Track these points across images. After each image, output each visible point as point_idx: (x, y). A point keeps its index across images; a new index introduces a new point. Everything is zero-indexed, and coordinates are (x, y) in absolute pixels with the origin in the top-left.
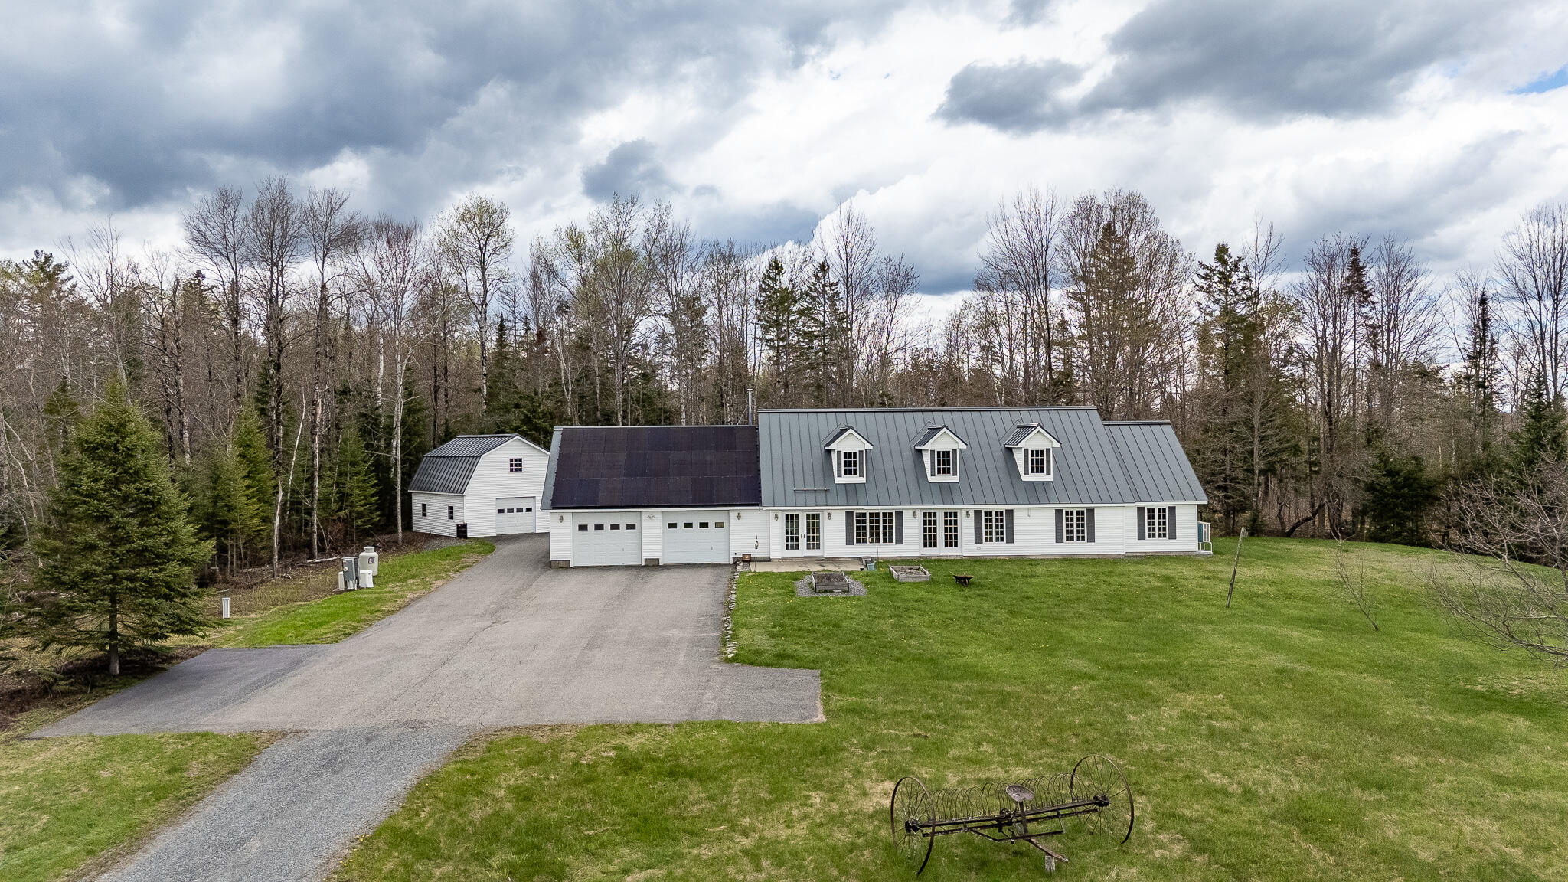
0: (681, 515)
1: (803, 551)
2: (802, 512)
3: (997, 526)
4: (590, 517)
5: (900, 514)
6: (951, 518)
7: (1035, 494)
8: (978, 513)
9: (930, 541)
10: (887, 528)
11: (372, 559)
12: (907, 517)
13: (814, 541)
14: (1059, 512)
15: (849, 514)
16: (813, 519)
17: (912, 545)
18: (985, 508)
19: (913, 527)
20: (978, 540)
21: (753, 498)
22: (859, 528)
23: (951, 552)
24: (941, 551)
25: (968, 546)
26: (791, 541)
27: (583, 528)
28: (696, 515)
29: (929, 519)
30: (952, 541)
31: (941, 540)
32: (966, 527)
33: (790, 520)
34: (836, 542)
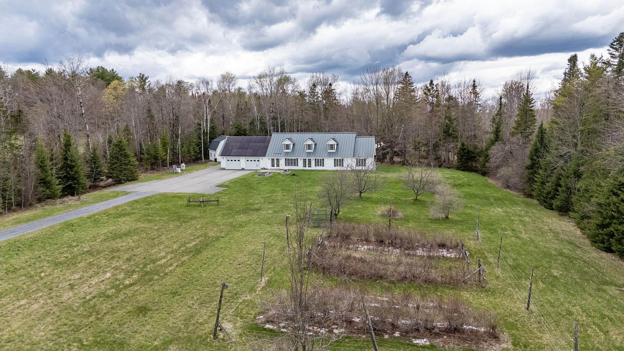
0: (250, 158)
1: (275, 167)
2: (275, 158)
3: (320, 162)
4: (230, 158)
5: (297, 159)
6: (310, 161)
7: (330, 155)
8: (316, 159)
9: (305, 166)
11: (183, 166)
12: (299, 160)
13: (278, 166)
14: (335, 160)
15: (286, 159)
16: (278, 160)
17: (300, 166)
18: (317, 158)
19: (301, 162)
20: (316, 166)
22: (288, 162)
23: (310, 168)
24: (307, 168)
25: (313, 167)
26: (273, 166)
27: (228, 160)
28: (253, 158)
29: (304, 161)
30: (310, 166)
31: (307, 165)
32: (313, 162)
33: (273, 160)
34: (282, 165)
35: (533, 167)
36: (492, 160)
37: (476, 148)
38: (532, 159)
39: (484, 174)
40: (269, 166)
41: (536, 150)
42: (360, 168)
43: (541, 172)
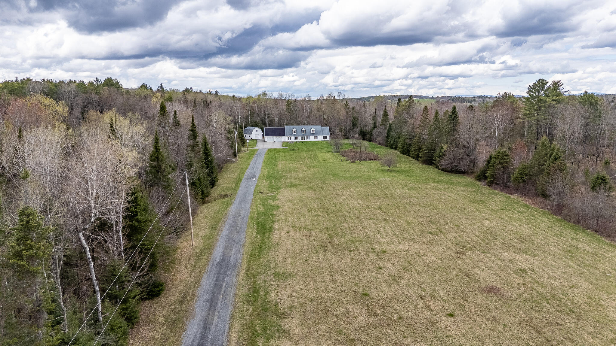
0: (277, 137)
1: (290, 140)
2: (289, 136)
3: (309, 138)
6: (304, 137)
7: (313, 135)
9: (302, 139)
10: (298, 138)
13: (291, 140)
14: (315, 136)
16: (291, 137)
17: (300, 140)
18: (307, 136)
19: (300, 138)
21: (284, 135)
22: (295, 138)
24: (303, 140)
25: (306, 140)
26: (288, 139)
27: (268, 138)
28: (279, 137)
29: (302, 137)
30: (304, 139)
32: (306, 138)
33: (288, 137)
34: (293, 139)
35: (388, 136)
36: (374, 135)
37: (366, 130)
38: (387, 134)
39: (370, 141)
40: (287, 140)
41: (388, 131)
42: (324, 140)
43: (390, 138)
